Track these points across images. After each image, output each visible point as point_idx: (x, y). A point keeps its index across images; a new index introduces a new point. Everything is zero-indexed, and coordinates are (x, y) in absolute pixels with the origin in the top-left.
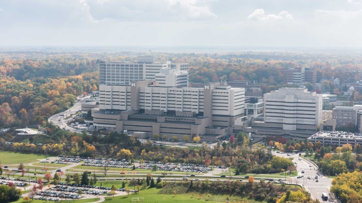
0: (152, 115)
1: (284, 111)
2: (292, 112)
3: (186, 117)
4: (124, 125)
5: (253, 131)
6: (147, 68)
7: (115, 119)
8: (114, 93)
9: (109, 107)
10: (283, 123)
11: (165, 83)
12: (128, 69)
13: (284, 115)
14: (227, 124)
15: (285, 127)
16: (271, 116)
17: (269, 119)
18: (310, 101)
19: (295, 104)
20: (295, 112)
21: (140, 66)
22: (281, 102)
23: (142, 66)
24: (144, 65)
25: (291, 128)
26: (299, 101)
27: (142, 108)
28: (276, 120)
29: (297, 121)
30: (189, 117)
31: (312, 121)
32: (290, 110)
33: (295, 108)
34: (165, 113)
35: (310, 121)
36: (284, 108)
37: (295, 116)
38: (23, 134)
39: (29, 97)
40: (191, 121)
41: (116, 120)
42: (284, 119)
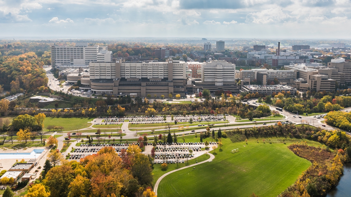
0: (133, 81)
1: (216, 75)
2: (221, 75)
3: (157, 81)
4: (118, 89)
5: (200, 88)
6: (86, 50)
7: (111, 86)
8: (101, 68)
9: (98, 78)
10: (215, 82)
11: (104, 59)
12: (73, 51)
13: (216, 77)
14: (182, 84)
15: (217, 84)
16: (208, 78)
17: (206, 80)
18: (231, 68)
19: (223, 70)
20: (223, 75)
21: (81, 49)
22: (214, 69)
23: (82, 49)
24: (84, 48)
25: (221, 84)
26: (225, 68)
27: (123, 77)
28: (211, 80)
29: (224, 80)
30: (159, 81)
31: (232, 80)
32: (220, 74)
33: (223, 72)
34: (140, 79)
35: (231, 80)
36: (216, 72)
37: (223, 77)
38: (44, 101)
39: (4, 72)
40: (164, 84)
41: (113, 86)
42: (216, 79)
